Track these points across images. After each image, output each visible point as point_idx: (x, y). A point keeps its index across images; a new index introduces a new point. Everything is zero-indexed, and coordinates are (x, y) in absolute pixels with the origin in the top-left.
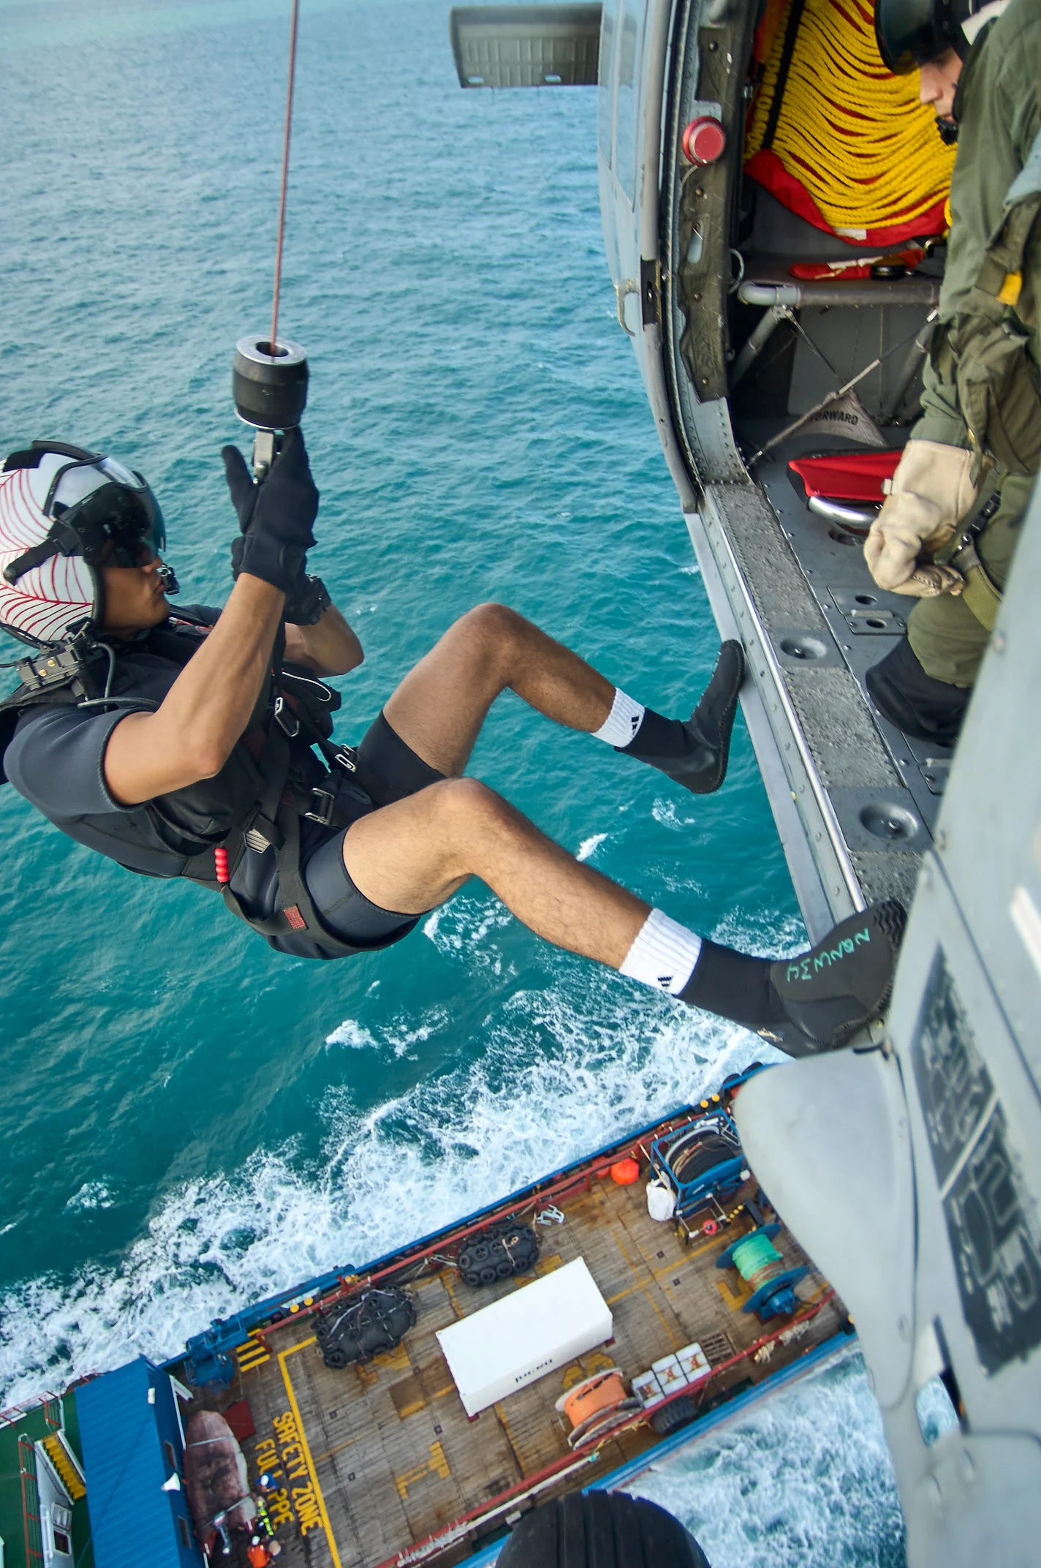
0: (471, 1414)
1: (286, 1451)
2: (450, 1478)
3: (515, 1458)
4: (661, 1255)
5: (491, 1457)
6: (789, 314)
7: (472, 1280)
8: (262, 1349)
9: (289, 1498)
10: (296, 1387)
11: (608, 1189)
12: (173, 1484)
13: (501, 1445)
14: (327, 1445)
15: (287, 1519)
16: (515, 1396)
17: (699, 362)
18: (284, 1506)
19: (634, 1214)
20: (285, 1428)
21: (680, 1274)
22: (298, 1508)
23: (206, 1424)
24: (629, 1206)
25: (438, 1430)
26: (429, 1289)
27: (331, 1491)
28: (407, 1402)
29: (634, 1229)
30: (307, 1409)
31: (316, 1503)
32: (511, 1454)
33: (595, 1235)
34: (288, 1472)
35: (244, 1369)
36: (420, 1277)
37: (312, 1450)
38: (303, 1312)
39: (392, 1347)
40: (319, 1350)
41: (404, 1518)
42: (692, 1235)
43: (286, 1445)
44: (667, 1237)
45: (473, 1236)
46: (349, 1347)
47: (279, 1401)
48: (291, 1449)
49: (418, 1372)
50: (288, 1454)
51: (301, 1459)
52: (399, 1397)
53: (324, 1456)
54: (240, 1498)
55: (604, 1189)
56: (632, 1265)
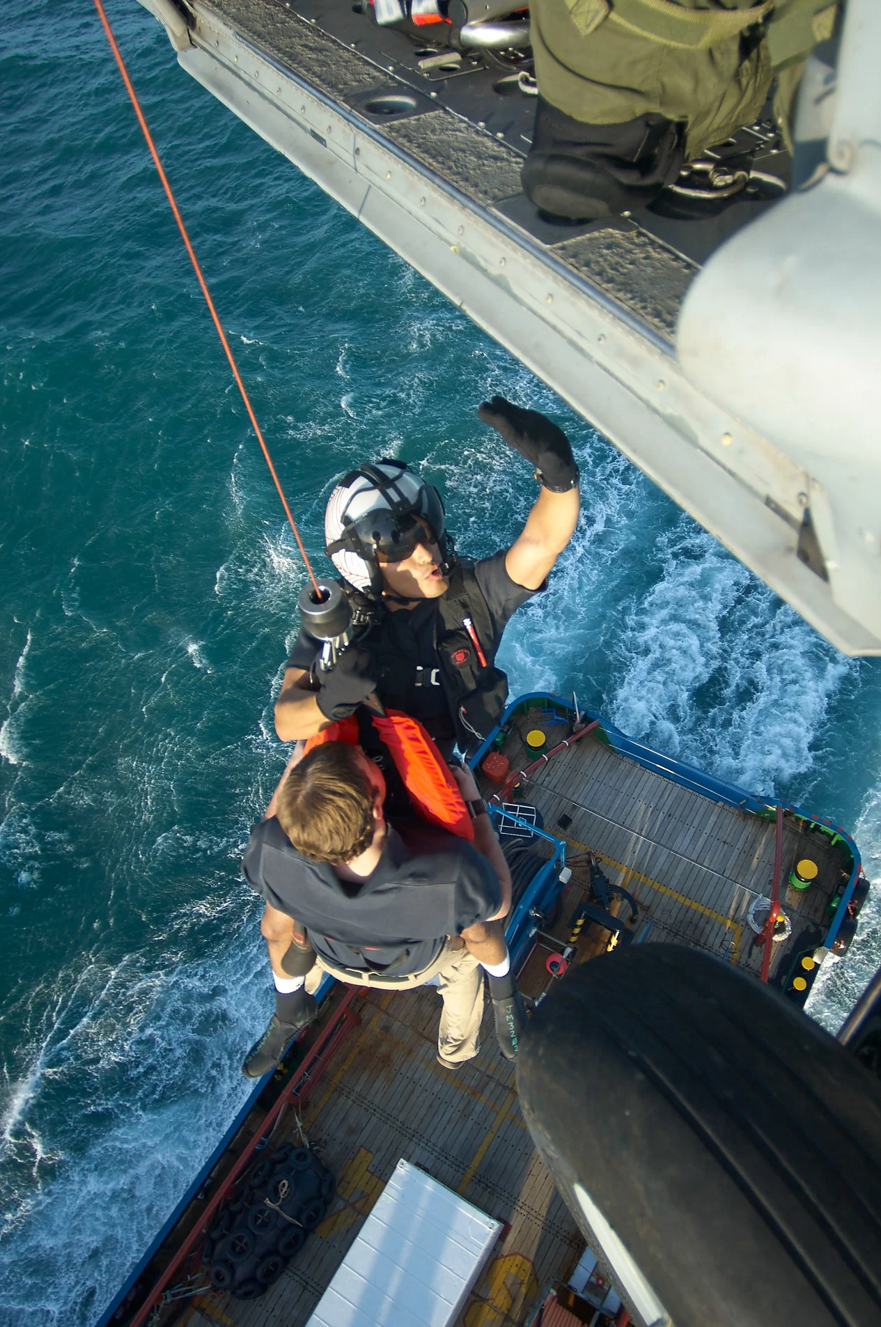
55: (378, 1006)
56: (474, 1093)
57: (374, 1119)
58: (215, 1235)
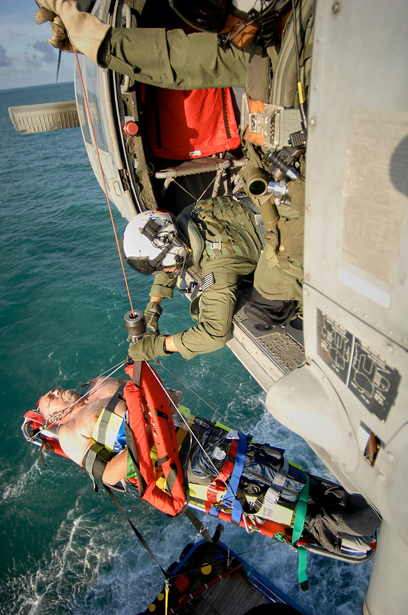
6: (173, 180)
17: (147, 201)
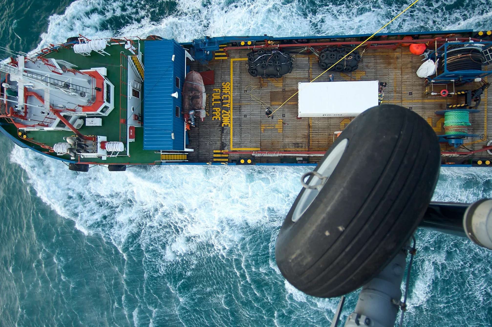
0: (299, 117)
1: (224, 96)
2: (281, 134)
3: (309, 140)
4: (411, 94)
5: (299, 134)
7: (323, 66)
8: (224, 54)
9: (221, 112)
10: (234, 74)
11: (404, 53)
12: (176, 95)
13: (306, 132)
14: (240, 101)
15: (218, 118)
16: (319, 119)
18: (218, 114)
19: (410, 70)
20: (226, 87)
21: (414, 106)
22: (223, 117)
23: (194, 77)
24: (409, 66)
25: (284, 116)
26: (302, 60)
27: (236, 117)
28: (276, 100)
29: (405, 77)
30: (236, 85)
31: (230, 118)
32: (308, 137)
33: (385, 71)
34: (223, 104)
35: (216, 58)
36: (301, 53)
37: (234, 100)
38: (245, 47)
39: (277, 77)
40: (247, 65)
41: (260, 138)
42: (432, 94)
43: (225, 94)
44: (418, 88)
45: (331, 47)
46: (260, 70)
47: (227, 77)
48: (226, 96)
49: (284, 91)
50: (224, 97)
51: (229, 101)
52: (274, 96)
53: (237, 104)
54: (201, 109)
55: (402, 52)
56: (395, 91)
57: (373, 70)
58: (329, 49)
